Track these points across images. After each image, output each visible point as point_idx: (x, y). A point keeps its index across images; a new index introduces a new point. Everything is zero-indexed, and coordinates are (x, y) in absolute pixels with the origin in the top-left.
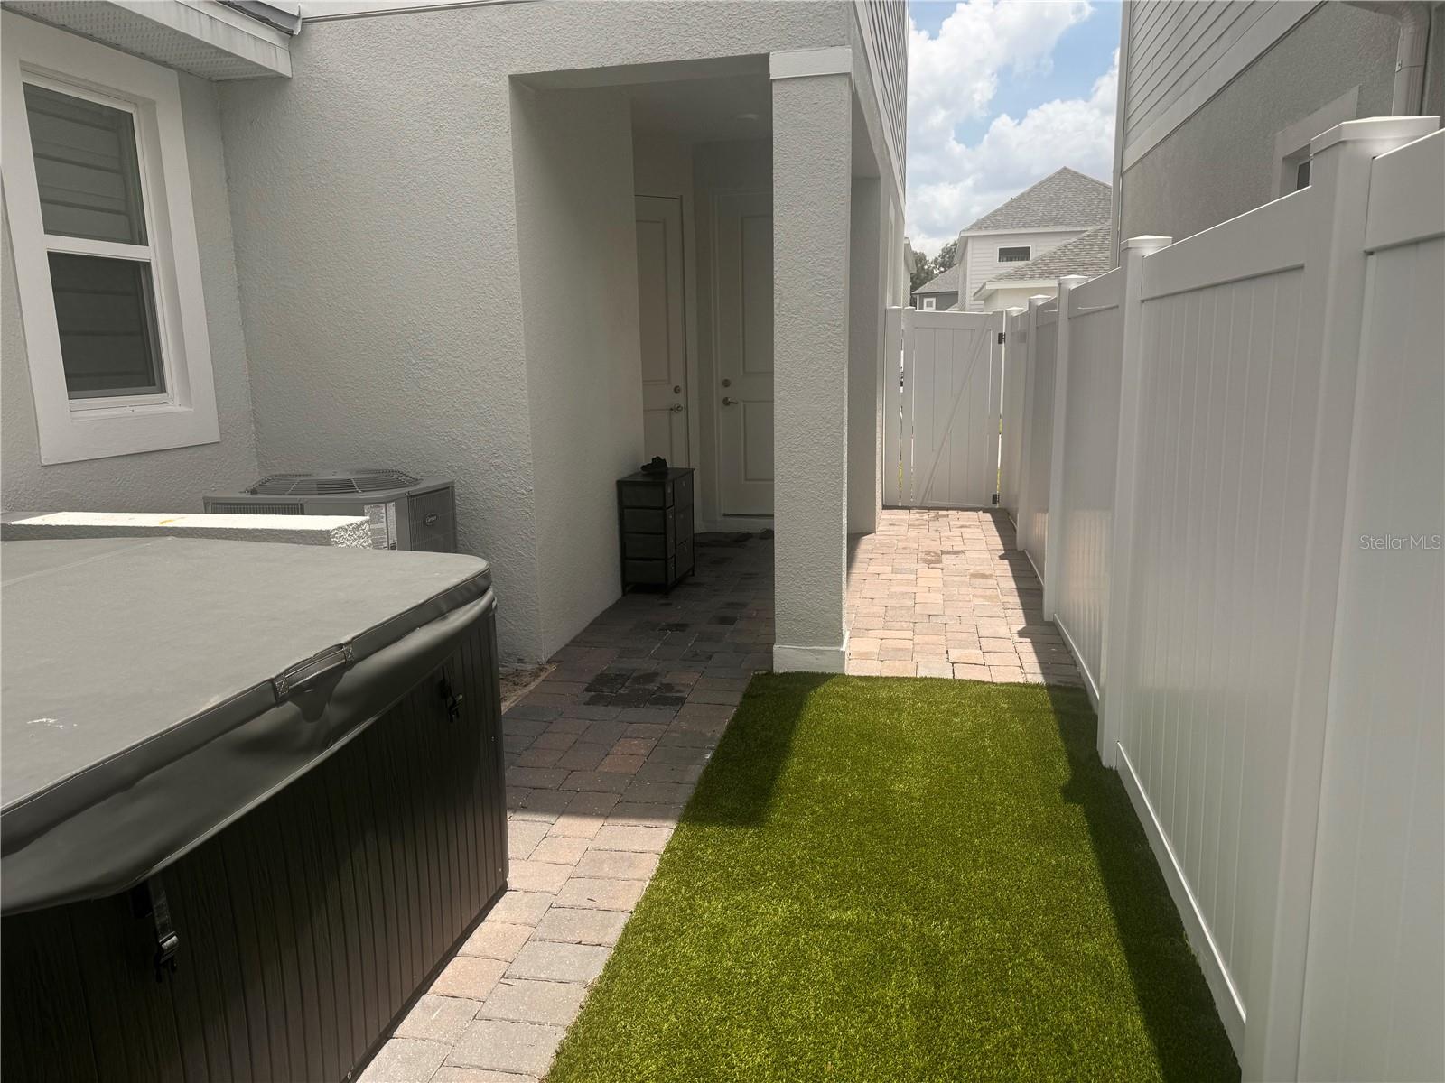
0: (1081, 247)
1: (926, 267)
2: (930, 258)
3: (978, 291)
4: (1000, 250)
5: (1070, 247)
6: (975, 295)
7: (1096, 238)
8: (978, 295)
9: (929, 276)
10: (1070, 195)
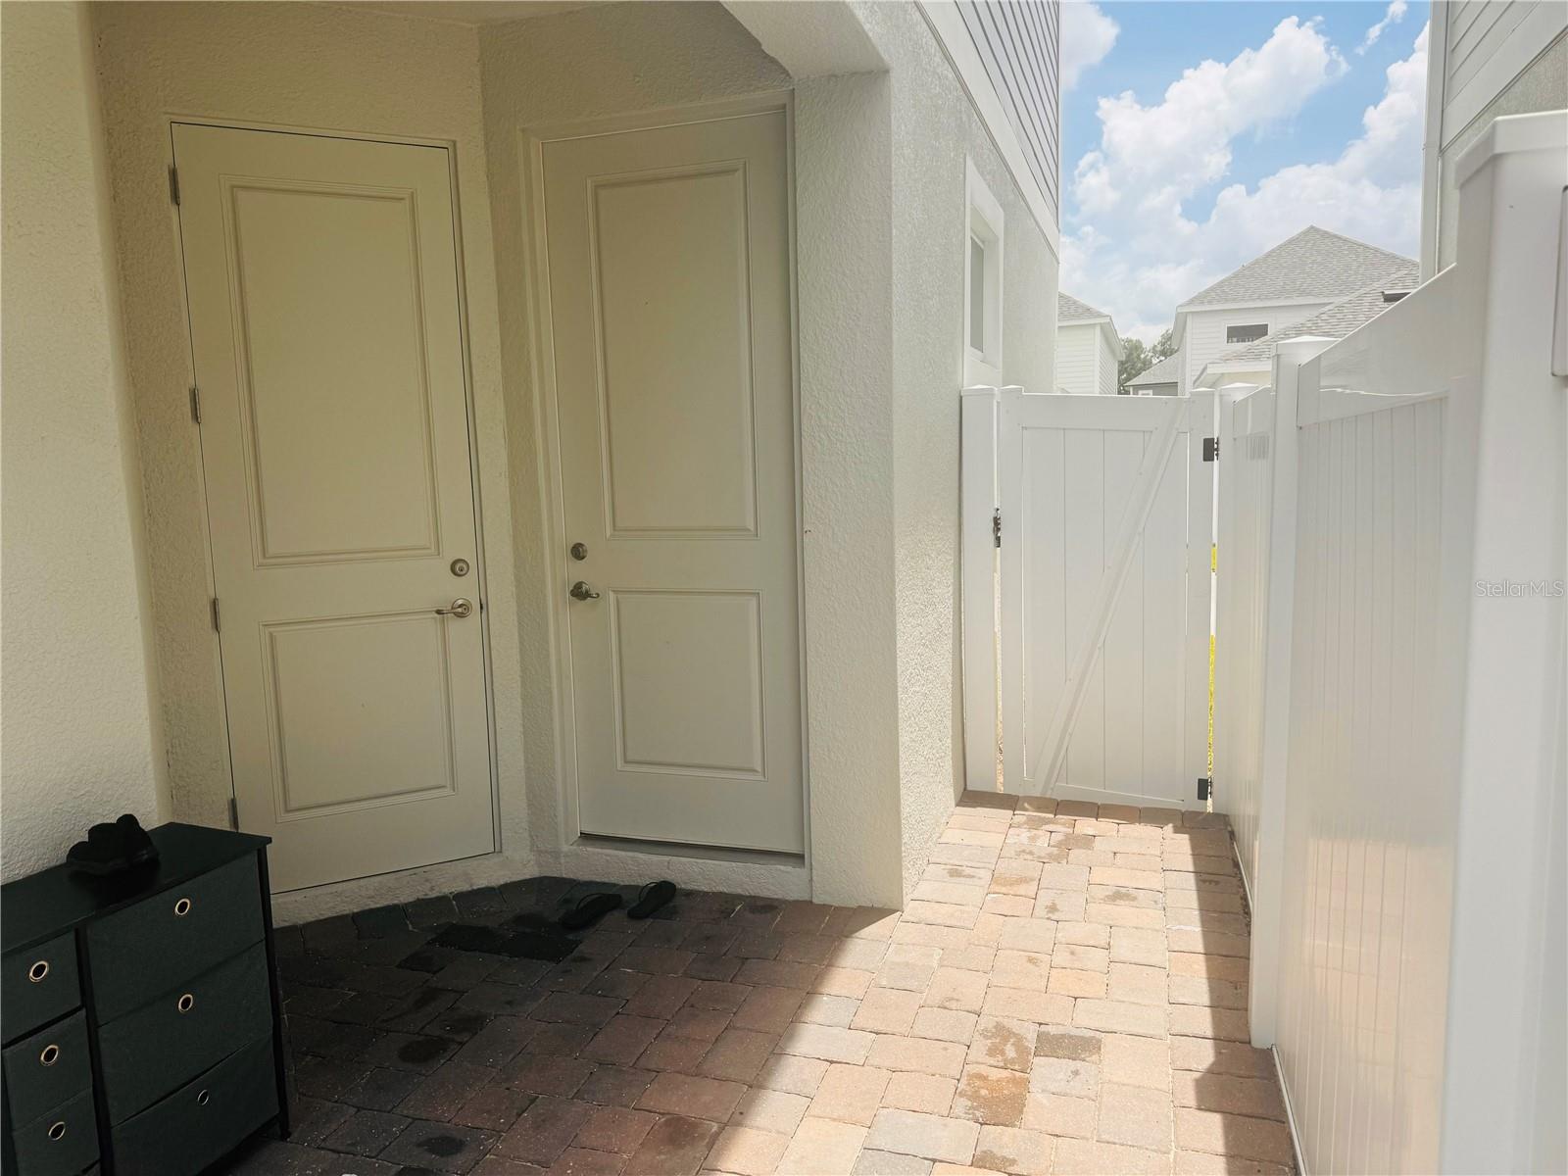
0: (1339, 316)
1: (1142, 356)
2: (1147, 345)
3: (1198, 379)
4: (1228, 328)
5: (1324, 317)
6: (1194, 383)
7: (1360, 305)
8: (1199, 382)
9: (1147, 365)
10: (1319, 259)
